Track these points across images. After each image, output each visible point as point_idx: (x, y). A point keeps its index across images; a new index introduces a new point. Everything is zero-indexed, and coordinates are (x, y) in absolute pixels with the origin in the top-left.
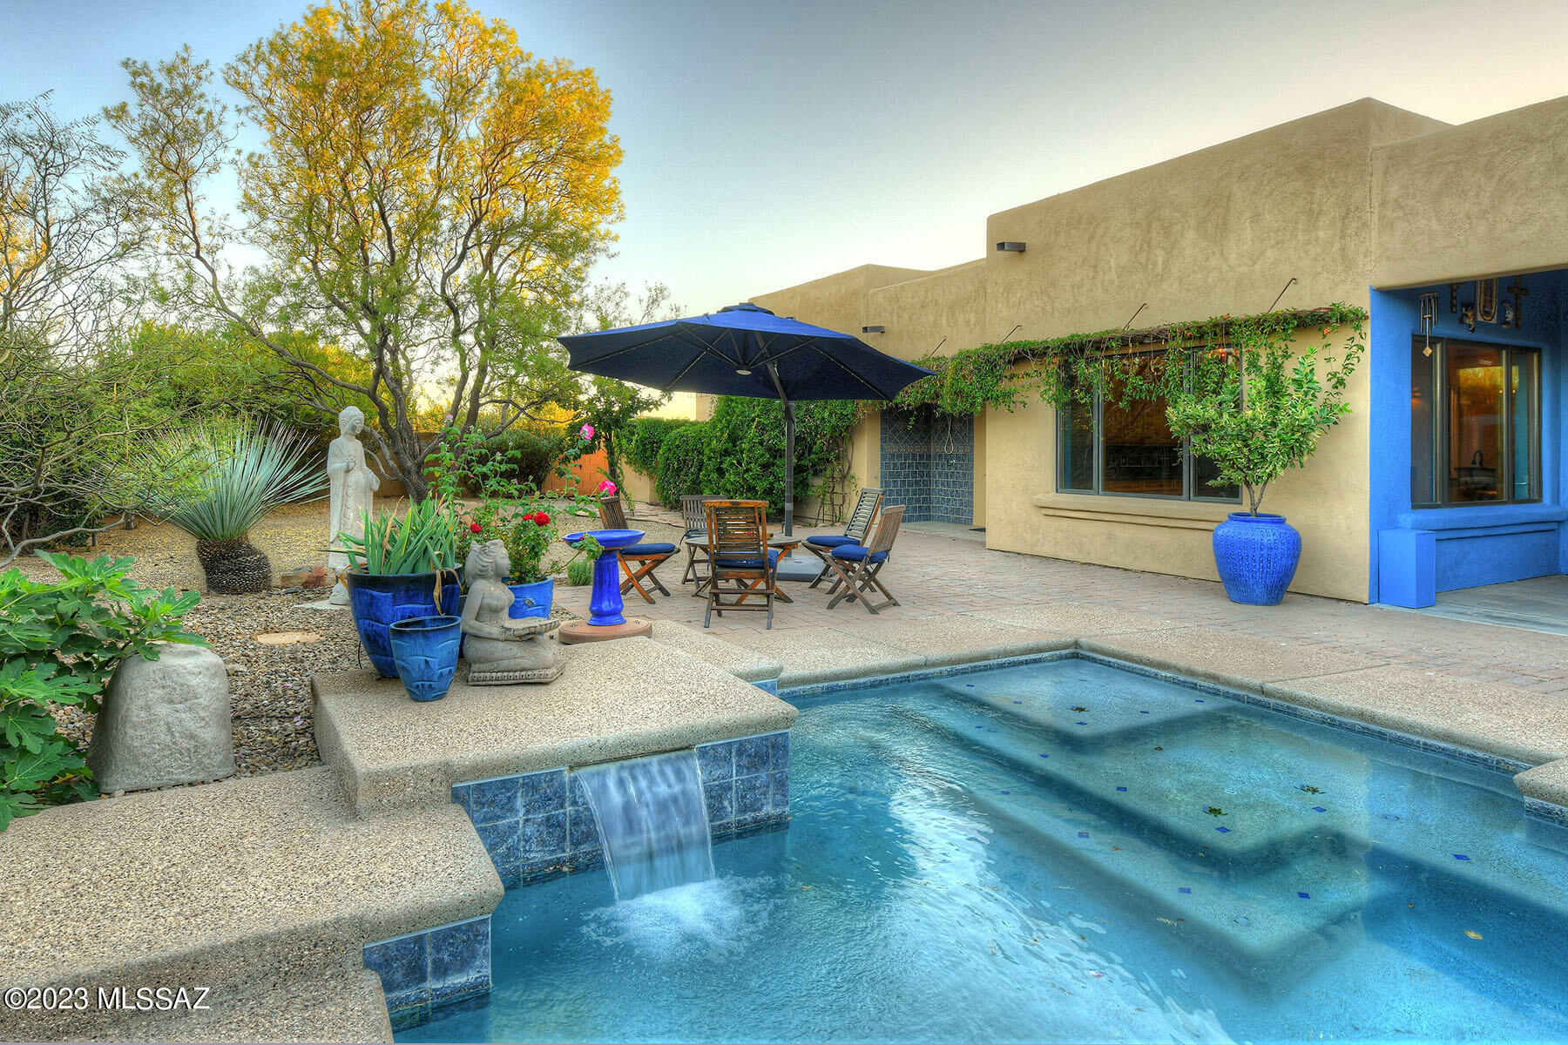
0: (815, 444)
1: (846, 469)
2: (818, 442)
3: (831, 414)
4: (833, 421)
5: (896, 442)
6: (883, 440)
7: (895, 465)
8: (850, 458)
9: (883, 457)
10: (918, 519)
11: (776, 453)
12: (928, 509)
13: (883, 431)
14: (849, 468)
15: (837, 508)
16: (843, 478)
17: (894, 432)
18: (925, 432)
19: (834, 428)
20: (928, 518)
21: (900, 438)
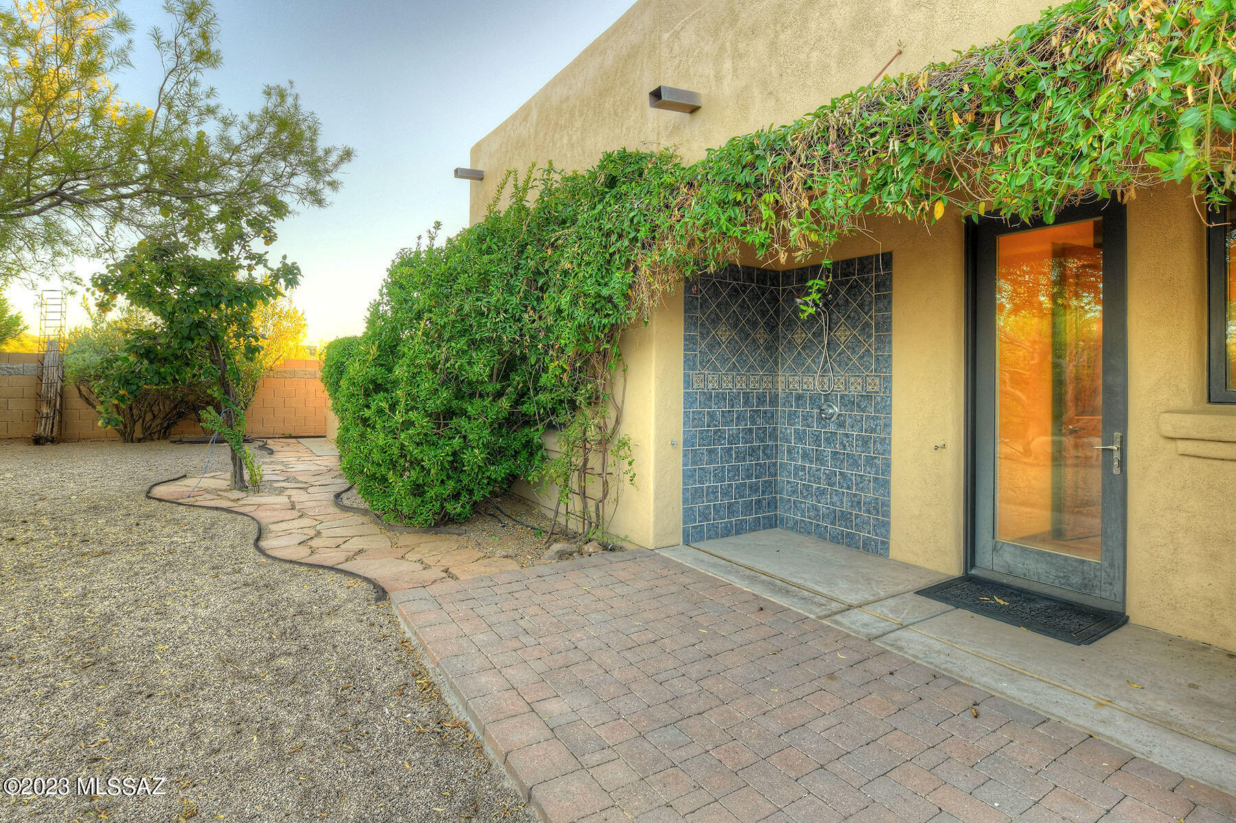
0: (545, 370)
1: (611, 424)
2: (552, 366)
3: (574, 302)
4: (581, 315)
5: (715, 369)
6: (689, 363)
7: (712, 416)
8: (618, 399)
9: (689, 399)
10: (756, 526)
11: (465, 390)
12: (773, 504)
13: (689, 341)
14: (618, 422)
15: (591, 505)
16: (604, 443)
17: (711, 347)
18: (767, 349)
19: (583, 332)
20: (772, 523)
21: (724, 361)
